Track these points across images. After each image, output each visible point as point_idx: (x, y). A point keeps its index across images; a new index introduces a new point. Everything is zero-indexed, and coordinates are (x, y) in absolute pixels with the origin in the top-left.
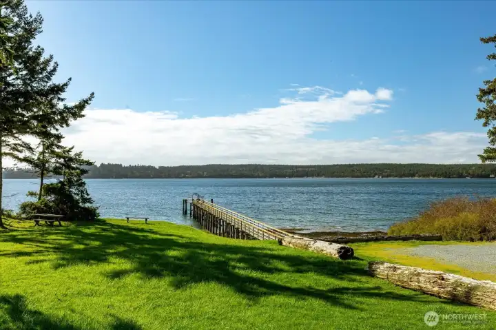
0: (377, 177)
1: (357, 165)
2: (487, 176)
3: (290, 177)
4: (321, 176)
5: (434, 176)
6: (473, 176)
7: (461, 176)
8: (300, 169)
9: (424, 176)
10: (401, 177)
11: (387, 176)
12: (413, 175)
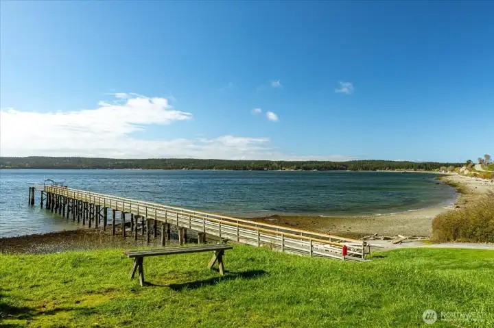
0: (184, 169)
1: (168, 160)
2: (262, 169)
3: (111, 168)
4: (139, 168)
5: (226, 169)
6: (254, 169)
7: (245, 168)
8: (121, 162)
9: (220, 168)
10: (203, 169)
11: (193, 168)
12: (211, 168)
